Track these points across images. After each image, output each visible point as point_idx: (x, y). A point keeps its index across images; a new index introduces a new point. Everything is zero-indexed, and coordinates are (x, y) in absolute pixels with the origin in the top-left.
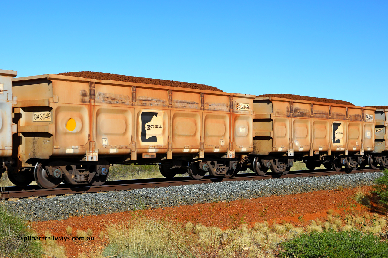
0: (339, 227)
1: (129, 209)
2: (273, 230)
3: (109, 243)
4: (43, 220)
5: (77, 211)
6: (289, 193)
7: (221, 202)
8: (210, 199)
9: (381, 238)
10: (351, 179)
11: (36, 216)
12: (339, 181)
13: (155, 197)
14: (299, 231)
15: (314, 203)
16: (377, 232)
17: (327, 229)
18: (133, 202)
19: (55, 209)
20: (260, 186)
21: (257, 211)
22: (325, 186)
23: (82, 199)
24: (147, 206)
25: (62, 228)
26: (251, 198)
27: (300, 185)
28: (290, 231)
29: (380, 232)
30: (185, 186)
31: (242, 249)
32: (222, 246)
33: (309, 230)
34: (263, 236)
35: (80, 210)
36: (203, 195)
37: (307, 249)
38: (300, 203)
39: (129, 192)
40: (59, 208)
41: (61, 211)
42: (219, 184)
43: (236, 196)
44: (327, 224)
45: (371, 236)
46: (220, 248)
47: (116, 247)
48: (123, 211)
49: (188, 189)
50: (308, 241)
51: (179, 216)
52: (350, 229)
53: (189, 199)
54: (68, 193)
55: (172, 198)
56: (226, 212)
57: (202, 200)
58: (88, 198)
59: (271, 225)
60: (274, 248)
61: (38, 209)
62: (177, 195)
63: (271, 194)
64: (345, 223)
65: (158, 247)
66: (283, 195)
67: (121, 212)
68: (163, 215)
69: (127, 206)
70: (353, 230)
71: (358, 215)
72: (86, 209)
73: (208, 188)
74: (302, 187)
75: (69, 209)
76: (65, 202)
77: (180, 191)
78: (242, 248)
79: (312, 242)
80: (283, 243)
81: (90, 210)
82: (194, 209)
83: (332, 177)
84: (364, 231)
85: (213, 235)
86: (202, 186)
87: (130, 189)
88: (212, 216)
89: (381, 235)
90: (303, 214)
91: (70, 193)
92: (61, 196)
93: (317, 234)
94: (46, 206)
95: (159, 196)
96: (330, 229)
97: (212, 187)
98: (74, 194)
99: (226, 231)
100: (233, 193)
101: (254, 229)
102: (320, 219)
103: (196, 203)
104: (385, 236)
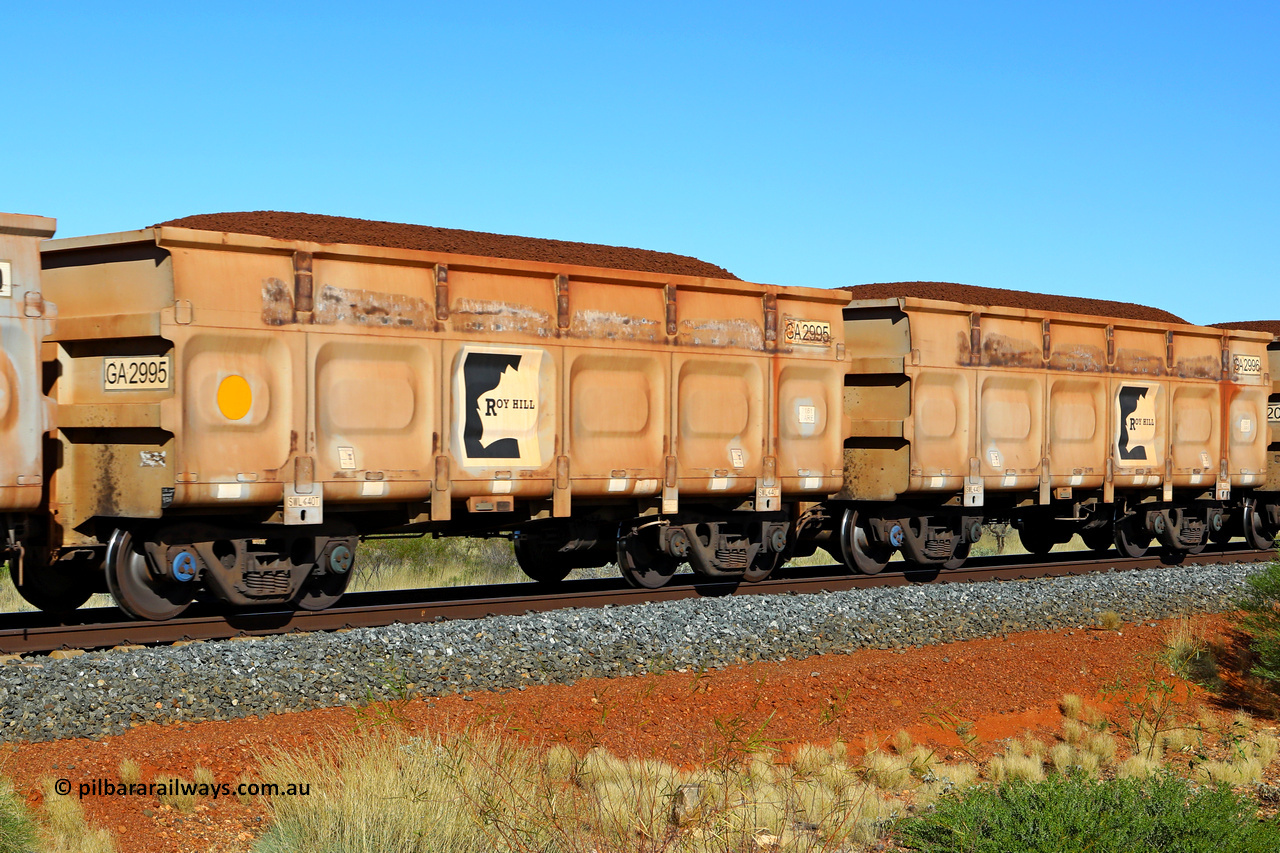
0: (1107, 762)
1: (343, 697)
2: (864, 776)
3: (272, 822)
4: (37, 737)
5: (159, 705)
6: (921, 639)
7: (674, 673)
8: (635, 663)
9: (1260, 805)
10: (1148, 589)
11: (11, 725)
12: (1107, 595)
13: (436, 655)
14: (960, 775)
15: (1012, 677)
16: (1246, 780)
17: (1062, 770)
18: (358, 673)
19: (81, 697)
20: (816, 614)
21: (804, 705)
22: (1052, 613)
23: (175, 662)
24: (409, 686)
25: (106, 765)
26: (784, 659)
27: (963, 611)
28: (928, 778)
29: (1259, 781)
30: (545, 614)
31: (752, 844)
32: (679, 830)
33: (996, 775)
34: (829, 797)
35: (170, 700)
36: (608, 646)
37: (989, 841)
38: (964, 675)
39: (343, 639)
40: (94, 694)
41: (101, 705)
42: (666, 606)
43: (730, 650)
44: (1062, 753)
45: (1221, 797)
46: (671, 838)
47: (297, 834)
48: (323, 706)
49: (557, 625)
50: (992, 815)
51: (522, 722)
52: (1148, 773)
53: (559, 663)
54: (126, 642)
55: (498, 659)
56: (692, 710)
57: (606, 667)
58: (197, 659)
59: (856, 757)
60: (870, 838)
61: (19, 698)
62: (517, 649)
63: (858, 644)
64: (1128, 748)
65: (449, 832)
66: (899, 647)
67: (316, 708)
68: (464, 721)
69: (336, 687)
70: (1158, 775)
71: (1178, 719)
72: (192, 698)
73: (627, 623)
74: (968, 620)
75: (129, 698)
76: (115, 674)
77: (525, 632)
78: (753, 840)
79: (1006, 819)
80: (899, 821)
81: (204, 701)
82: (576, 698)
83: (1078, 582)
84: (1198, 778)
85: (646, 793)
86: (606, 614)
87: (348, 626)
88: (644, 723)
89: (1260, 792)
90: (973, 718)
91: (133, 641)
92: (103, 651)
93: (1024, 788)
94: (48, 688)
95: (450, 651)
96: (1072, 771)
97: (643, 617)
98: (146, 645)
99: (695, 777)
100: (718, 641)
101: (794, 769)
102: (1036, 734)
103: (585, 675)
104: (1275, 794)
